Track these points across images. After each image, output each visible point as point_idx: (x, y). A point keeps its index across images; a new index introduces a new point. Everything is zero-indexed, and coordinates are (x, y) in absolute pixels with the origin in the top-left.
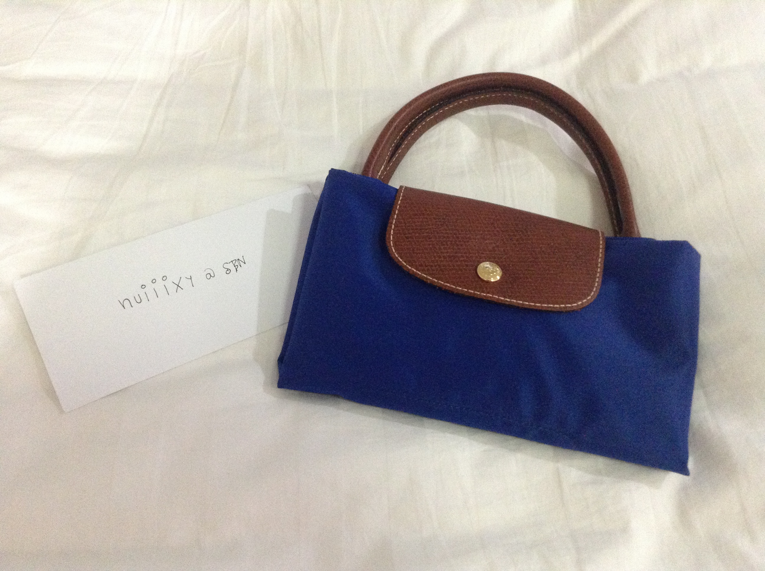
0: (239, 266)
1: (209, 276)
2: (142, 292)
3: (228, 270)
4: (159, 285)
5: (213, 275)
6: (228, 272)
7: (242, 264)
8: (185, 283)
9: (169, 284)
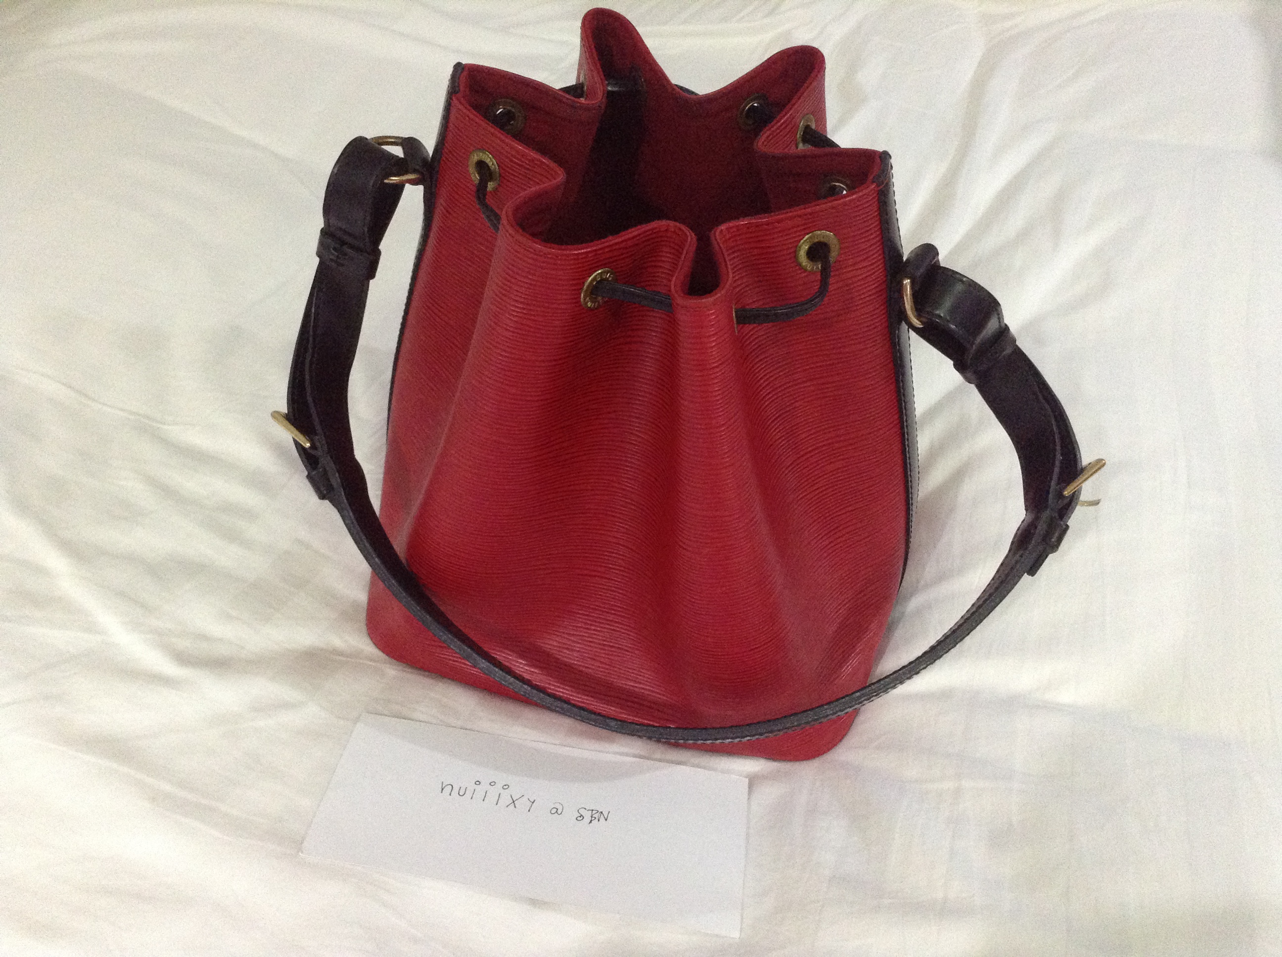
0: (597, 820)
1: (554, 811)
2: (471, 786)
3: (580, 817)
4: (493, 792)
5: (559, 812)
6: (579, 819)
7: (602, 819)
8: (523, 804)
9: (506, 795)
